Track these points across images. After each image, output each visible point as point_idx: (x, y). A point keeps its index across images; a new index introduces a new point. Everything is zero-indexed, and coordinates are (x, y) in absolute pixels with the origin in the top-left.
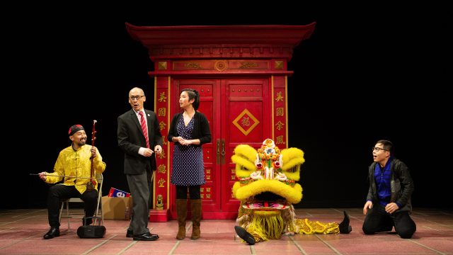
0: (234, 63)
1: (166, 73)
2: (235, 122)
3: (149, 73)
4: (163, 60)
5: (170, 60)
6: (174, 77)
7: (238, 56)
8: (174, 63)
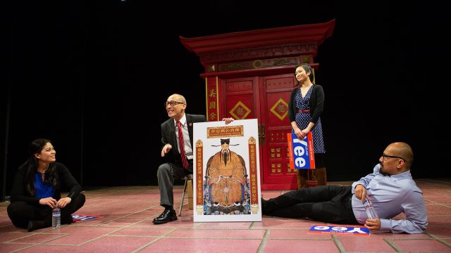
0: (269, 62)
1: (214, 74)
2: (272, 110)
3: (201, 75)
4: (212, 64)
5: (217, 64)
6: (221, 77)
7: (272, 55)
8: (220, 65)
